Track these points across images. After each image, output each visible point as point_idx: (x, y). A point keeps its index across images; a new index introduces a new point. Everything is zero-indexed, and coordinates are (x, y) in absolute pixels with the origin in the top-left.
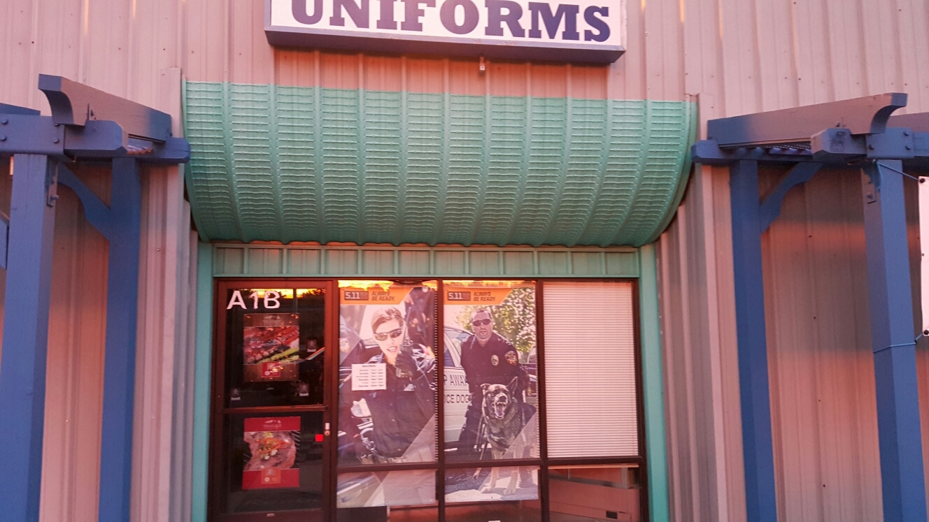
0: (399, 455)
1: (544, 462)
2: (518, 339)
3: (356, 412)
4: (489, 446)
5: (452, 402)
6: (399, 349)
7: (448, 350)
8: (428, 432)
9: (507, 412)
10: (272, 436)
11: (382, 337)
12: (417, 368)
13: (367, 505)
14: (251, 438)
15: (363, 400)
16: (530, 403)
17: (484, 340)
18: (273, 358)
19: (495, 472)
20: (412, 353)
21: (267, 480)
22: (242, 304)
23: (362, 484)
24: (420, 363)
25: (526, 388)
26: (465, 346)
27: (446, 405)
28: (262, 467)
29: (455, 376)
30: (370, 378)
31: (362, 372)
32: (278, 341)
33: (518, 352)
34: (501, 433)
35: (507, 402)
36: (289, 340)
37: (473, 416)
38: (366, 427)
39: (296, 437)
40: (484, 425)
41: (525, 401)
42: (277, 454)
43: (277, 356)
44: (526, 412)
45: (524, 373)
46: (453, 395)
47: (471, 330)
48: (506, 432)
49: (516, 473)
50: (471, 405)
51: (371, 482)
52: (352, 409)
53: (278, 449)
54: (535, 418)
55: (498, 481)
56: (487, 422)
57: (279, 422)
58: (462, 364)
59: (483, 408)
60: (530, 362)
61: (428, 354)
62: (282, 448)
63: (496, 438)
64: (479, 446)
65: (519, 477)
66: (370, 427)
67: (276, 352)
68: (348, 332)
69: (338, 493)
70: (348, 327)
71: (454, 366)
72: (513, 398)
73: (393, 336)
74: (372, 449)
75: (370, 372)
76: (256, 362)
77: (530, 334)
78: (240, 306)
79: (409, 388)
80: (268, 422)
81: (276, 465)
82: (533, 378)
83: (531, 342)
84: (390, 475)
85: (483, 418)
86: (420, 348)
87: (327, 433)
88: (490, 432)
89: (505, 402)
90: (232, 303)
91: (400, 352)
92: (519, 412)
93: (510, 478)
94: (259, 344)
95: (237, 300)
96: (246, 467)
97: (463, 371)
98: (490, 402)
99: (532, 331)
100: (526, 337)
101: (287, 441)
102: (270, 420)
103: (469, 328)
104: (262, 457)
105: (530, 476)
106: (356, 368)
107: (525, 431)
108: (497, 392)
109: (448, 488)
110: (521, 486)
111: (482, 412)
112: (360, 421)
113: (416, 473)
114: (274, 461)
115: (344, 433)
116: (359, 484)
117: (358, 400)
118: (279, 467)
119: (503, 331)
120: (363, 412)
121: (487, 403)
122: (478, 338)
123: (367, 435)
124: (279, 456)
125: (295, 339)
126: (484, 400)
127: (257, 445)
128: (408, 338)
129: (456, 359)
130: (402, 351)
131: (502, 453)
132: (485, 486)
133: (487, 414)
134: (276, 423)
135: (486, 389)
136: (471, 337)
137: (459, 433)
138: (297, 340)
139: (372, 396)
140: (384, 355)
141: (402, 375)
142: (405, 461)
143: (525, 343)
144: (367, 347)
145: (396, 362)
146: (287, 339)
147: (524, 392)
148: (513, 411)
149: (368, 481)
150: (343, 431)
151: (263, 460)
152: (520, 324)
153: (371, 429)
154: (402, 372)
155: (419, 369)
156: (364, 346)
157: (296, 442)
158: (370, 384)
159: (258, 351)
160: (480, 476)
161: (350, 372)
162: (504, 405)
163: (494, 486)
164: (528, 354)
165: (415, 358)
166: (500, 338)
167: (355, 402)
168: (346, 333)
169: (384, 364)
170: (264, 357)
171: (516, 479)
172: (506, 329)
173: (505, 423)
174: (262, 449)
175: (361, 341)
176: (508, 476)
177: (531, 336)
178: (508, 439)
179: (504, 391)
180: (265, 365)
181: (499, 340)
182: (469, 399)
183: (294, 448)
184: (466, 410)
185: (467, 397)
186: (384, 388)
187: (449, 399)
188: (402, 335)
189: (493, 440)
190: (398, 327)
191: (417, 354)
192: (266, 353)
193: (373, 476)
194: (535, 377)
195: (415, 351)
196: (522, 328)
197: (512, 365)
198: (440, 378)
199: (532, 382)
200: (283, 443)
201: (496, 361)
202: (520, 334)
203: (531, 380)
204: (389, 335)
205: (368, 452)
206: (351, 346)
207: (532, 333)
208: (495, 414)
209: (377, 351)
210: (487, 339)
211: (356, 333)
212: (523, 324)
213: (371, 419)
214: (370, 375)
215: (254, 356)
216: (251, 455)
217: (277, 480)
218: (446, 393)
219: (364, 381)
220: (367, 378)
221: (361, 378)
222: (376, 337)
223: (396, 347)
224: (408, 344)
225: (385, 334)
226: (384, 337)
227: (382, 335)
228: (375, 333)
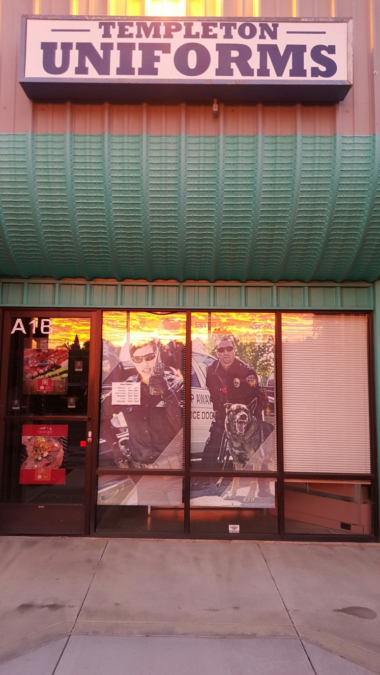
0: (151, 461)
1: (281, 476)
2: (258, 364)
3: (114, 423)
4: (231, 458)
5: (198, 418)
6: (152, 370)
7: (195, 372)
8: (177, 443)
9: (247, 429)
10: (44, 441)
11: (138, 360)
12: (168, 388)
13: (122, 503)
14: (27, 441)
15: (121, 413)
16: (269, 421)
17: (227, 365)
18: (47, 375)
19: (236, 481)
20: (164, 374)
21: (40, 477)
22: (23, 329)
23: (119, 485)
24: (171, 383)
25: (265, 408)
26: (210, 370)
27: (192, 420)
28: (36, 466)
29: (201, 393)
30: (127, 395)
31: (120, 389)
32: (51, 361)
33: (259, 377)
34: (242, 447)
35: (247, 420)
36: (60, 360)
37: (216, 430)
39: (64, 442)
40: (226, 440)
41: (264, 420)
42: (48, 456)
43: (50, 374)
44: (265, 430)
45: (263, 394)
46: (198, 412)
47: (216, 355)
48: (246, 447)
49: (255, 484)
50: (215, 421)
51: (127, 484)
52: (111, 420)
53: (49, 452)
54: (273, 436)
55: (238, 490)
56: (229, 437)
57: (51, 429)
58: (207, 385)
59: (225, 425)
60: (268, 385)
61: (177, 376)
62: (53, 451)
63: (237, 452)
64: (222, 458)
65: (258, 488)
66: (127, 437)
67: (50, 370)
68: (109, 355)
69: (99, 492)
71: (200, 387)
72: (253, 417)
73: (148, 360)
74: (128, 456)
75: (127, 389)
76: (33, 378)
77: (270, 361)
78: (21, 331)
79: (161, 404)
80: (41, 428)
81: (48, 464)
82: (272, 399)
83: (270, 368)
84: (144, 478)
85: (226, 433)
86: (171, 370)
87: (90, 439)
88: (232, 446)
89: (246, 420)
90: (15, 329)
91: (153, 373)
92: (259, 429)
93: (249, 488)
94: (36, 364)
95: (19, 326)
96: (23, 465)
97: (208, 391)
98: (232, 420)
99: (271, 358)
100: (266, 363)
101: (56, 445)
102: (44, 427)
103: (214, 354)
104: (36, 458)
105: (268, 487)
106: (116, 386)
107: (263, 446)
108: (238, 410)
109: (193, 493)
110: (259, 495)
111: (225, 428)
112: (118, 431)
113: (166, 478)
114: (46, 462)
115: (105, 441)
116: (116, 485)
117: (117, 413)
118: (49, 467)
119: (244, 357)
120: (121, 423)
121: (229, 420)
122: (222, 362)
123: (123, 443)
124: (50, 458)
125: (65, 360)
126: (227, 417)
127: (32, 447)
128: (160, 362)
129: (203, 381)
130: (155, 373)
131: (242, 465)
132: (227, 493)
133: (229, 429)
134: (48, 430)
135: (229, 408)
136: (216, 362)
137: (204, 445)
138: (68, 360)
139: (129, 410)
140: (140, 375)
141: (154, 393)
142: (156, 467)
143: (265, 369)
144: (125, 368)
145: (149, 382)
146: (59, 360)
147: (263, 411)
148: (253, 428)
149: (124, 483)
150: (104, 439)
151: (37, 460)
152: (260, 351)
153: (128, 438)
154: (155, 390)
155: (170, 388)
156: (122, 367)
157: (64, 446)
158: (127, 400)
159: (35, 368)
160: (222, 484)
161: (111, 389)
162: (245, 423)
163: (235, 494)
164: (267, 378)
165: (166, 379)
166: (242, 363)
167: (114, 415)
168: (108, 356)
169: (139, 383)
170: (40, 374)
171: (255, 490)
172: (248, 355)
173: (246, 438)
174: (36, 451)
175: (121, 363)
176: (247, 486)
177: (271, 363)
178: (247, 453)
179: (245, 411)
180: (40, 380)
181: (241, 365)
182: (213, 416)
183: (62, 451)
184: (210, 425)
185: (212, 414)
186: (139, 403)
187: (195, 415)
188: (156, 359)
189: (234, 453)
190: (152, 352)
191: (168, 375)
192: (41, 371)
193: (129, 479)
194: (273, 398)
195: (167, 372)
196: (262, 355)
197: (253, 388)
198: (187, 397)
199: (270, 403)
200: (53, 447)
201: (238, 383)
202: (260, 360)
203: (270, 401)
204: (144, 359)
205: (125, 458)
206: (111, 366)
207: (272, 360)
208: (237, 431)
209: (133, 372)
210: (230, 364)
211: (116, 356)
212: (263, 351)
213: (127, 430)
214: (127, 392)
215: (32, 373)
216: (27, 456)
217: (47, 478)
218: (193, 410)
219: (121, 397)
220: (124, 395)
221: (120, 395)
222: (133, 360)
223: (150, 369)
224: (160, 367)
225: (141, 358)
226: (140, 360)
227: (138, 358)
228: (132, 356)
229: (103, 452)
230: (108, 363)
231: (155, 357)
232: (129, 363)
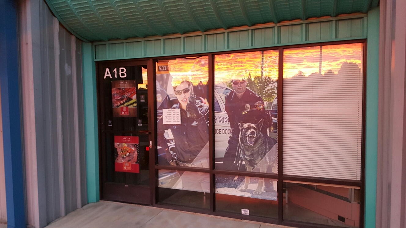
0: (190, 162)
1: (281, 177)
2: (264, 93)
3: (166, 137)
4: (244, 162)
5: (220, 134)
6: (188, 100)
7: (217, 101)
9: (256, 142)
10: (126, 146)
11: (179, 93)
12: (199, 112)
13: (173, 188)
14: (117, 145)
15: (169, 130)
16: (272, 136)
17: (240, 94)
18: (125, 105)
19: (247, 179)
20: (196, 103)
21: (125, 168)
22: (110, 75)
23: (171, 176)
24: (201, 109)
25: (270, 127)
26: (228, 98)
27: (216, 135)
28: (123, 161)
29: (221, 115)
30: (172, 117)
31: (168, 114)
32: (126, 96)
33: (265, 102)
34: (252, 155)
35: (256, 135)
36: (132, 96)
38: (172, 145)
39: (137, 147)
40: (240, 149)
41: (268, 136)
42: (129, 155)
43: (127, 104)
44: (269, 143)
45: (268, 116)
46: (220, 129)
47: (232, 87)
49: (262, 181)
50: (232, 136)
51: (175, 176)
52: (164, 134)
53: (129, 153)
54: (275, 148)
55: (249, 185)
56: (242, 147)
57: (129, 139)
58: (225, 110)
59: (239, 138)
60: (273, 109)
61: (205, 103)
62: (131, 152)
63: (248, 158)
64: (237, 162)
65: (264, 185)
66: (174, 145)
67: (126, 102)
68: (161, 90)
69: (159, 179)
70: (160, 87)
71: (221, 111)
72: (260, 133)
73: (185, 92)
74: (175, 157)
75: (172, 114)
76: (118, 106)
77: (274, 89)
78: (109, 77)
79: (194, 124)
80: (124, 138)
81: (129, 160)
82: (275, 119)
83: (274, 95)
84: (185, 173)
85: (240, 145)
86: (200, 99)
87: (150, 146)
88: (244, 154)
89: (254, 135)
90: (106, 75)
91: (189, 102)
92: (264, 143)
93: (257, 184)
94: (118, 97)
95: (108, 74)
96: (116, 160)
97: (227, 114)
98: (244, 135)
99: (275, 87)
100: (271, 91)
101: (133, 149)
102: (125, 137)
103: (230, 86)
105: (272, 185)
106: (165, 111)
107: (268, 155)
108: (249, 128)
109: (217, 185)
110: (265, 190)
111: (239, 141)
112: (168, 141)
113: (199, 174)
114: (128, 159)
115: (161, 147)
116: (169, 176)
117: (167, 130)
118: (130, 162)
119: (253, 87)
120: (170, 136)
121: (242, 136)
122: (236, 92)
123: (172, 149)
125: (134, 94)
126: (240, 133)
127: (120, 149)
128: (193, 94)
129: (222, 106)
130: (190, 102)
131: (252, 168)
132: (241, 187)
133: (242, 142)
134: (128, 139)
135: (241, 126)
136: (231, 93)
137: (225, 153)
138: (136, 95)
139: (174, 127)
140: (180, 103)
141: (190, 116)
142: (193, 166)
143: (270, 96)
144: (171, 99)
145: (186, 108)
146: (131, 94)
147: (268, 129)
148: (260, 141)
149: (174, 175)
150: (160, 146)
151: (123, 157)
152: (266, 82)
153: (174, 146)
154: (190, 114)
155: (200, 112)
156: (169, 98)
157: (137, 149)
158: (172, 121)
159: (118, 100)
160: (238, 180)
161: (162, 113)
162: (254, 138)
163: (247, 188)
164: (271, 103)
165: (197, 106)
166: (252, 92)
167: (166, 131)
168: (160, 91)
169: (180, 109)
170: (121, 104)
171: (262, 186)
172: (256, 86)
173: (254, 149)
174: (123, 152)
175: (168, 96)
176: (256, 183)
177: (275, 91)
178: (256, 159)
179: (254, 128)
181: (251, 93)
182: (230, 132)
183: (136, 152)
184: (228, 139)
185: (229, 131)
186: (180, 123)
187: (218, 131)
188: (190, 92)
189: (246, 159)
190: (187, 87)
191: (198, 103)
192: (122, 102)
193: (177, 173)
194: (276, 119)
195: (197, 101)
196: (268, 85)
197: (260, 111)
198: (212, 119)
199: (274, 123)
200: (131, 150)
201: (248, 108)
202: (266, 89)
203: (273, 121)
204: (182, 92)
205: (173, 159)
206: (162, 98)
207: (275, 88)
208: (248, 143)
209: (175, 101)
210: (243, 93)
211: (165, 90)
212: (268, 81)
213: (174, 141)
214: (172, 115)
215: (117, 104)
216: (118, 155)
217: (129, 169)
218: (216, 128)
219: (169, 119)
220: (170, 117)
221: (168, 117)
222: (176, 93)
223: (187, 99)
224: (193, 97)
225: (180, 91)
226: (180, 93)
227: (179, 92)
228: (175, 91)
229: (160, 155)
230: (160, 96)
231: (189, 90)
232: (173, 95)
